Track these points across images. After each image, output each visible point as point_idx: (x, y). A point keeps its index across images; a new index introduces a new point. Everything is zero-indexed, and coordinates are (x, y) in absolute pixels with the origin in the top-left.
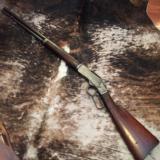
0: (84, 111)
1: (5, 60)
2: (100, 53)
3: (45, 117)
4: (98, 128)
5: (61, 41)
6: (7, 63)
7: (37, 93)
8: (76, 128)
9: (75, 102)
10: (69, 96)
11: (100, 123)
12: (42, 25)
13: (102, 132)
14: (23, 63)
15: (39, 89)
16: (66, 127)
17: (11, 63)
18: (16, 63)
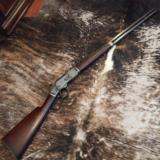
0: (129, 103)
1: (57, 52)
2: (146, 50)
3: (92, 105)
4: (143, 121)
5: (107, 37)
6: (58, 54)
7: (85, 83)
8: (122, 118)
9: (120, 94)
10: (115, 88)
11: (145, 115)
12: (89, 21)
13: (147, 124)
14: (72, 55)
15: (87, 79)
16: (112, 116)
17: (62, 55)
18: (66, 55)
